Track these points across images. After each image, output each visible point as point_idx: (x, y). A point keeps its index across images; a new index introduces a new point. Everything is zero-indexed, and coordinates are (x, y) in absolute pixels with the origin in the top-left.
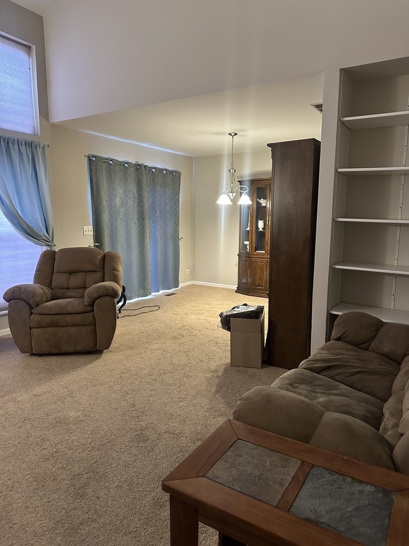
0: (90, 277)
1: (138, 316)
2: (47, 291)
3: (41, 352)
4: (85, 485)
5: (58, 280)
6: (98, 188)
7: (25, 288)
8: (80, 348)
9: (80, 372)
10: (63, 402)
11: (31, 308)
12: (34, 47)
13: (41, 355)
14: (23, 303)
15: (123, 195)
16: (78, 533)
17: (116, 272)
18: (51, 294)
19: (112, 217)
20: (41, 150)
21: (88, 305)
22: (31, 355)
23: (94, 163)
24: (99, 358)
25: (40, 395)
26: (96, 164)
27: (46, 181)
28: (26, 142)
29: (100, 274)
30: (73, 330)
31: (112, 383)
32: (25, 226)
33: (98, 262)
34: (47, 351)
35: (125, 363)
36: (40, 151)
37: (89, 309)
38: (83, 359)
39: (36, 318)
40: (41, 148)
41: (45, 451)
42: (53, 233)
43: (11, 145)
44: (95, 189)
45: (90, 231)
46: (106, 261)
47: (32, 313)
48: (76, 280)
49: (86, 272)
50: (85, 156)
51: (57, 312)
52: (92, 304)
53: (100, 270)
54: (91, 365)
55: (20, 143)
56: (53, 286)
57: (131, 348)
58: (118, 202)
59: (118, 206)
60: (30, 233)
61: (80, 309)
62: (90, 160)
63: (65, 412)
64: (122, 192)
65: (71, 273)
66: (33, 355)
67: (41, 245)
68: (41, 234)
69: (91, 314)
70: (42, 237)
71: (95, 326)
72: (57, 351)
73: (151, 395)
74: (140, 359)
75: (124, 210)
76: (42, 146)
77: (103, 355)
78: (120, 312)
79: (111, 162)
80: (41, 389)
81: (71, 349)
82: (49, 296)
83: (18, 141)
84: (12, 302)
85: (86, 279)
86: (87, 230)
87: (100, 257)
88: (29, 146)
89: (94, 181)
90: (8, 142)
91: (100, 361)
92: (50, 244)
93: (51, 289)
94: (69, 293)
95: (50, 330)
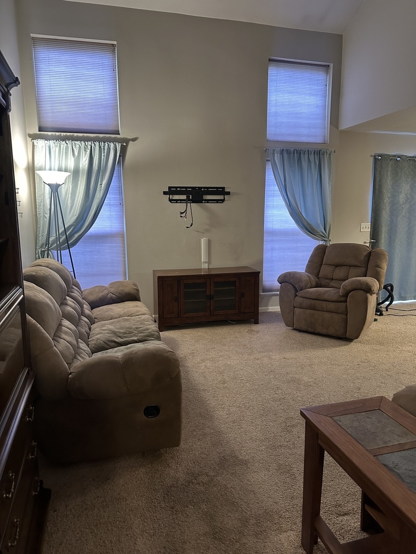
0: (353, 271)
1: (405, 317)
2: (313, 279)
3: (300, 329)
4: (293, 426)
5: (325, 271)
6: (380, 186)
7: (294, 275)
8: (331, 331)
9: (325, 351)
10: (302, 368)
11: (296, 291)
12: (331, 65)
13: (300, 331)
14: (291, 286)
15: (410, 190)
16: (276, 450)
17: (379, 269)
18: (316, 282)
19: (393, 214)
20: (328, 156)
21: (343, 296)
22: (293, 329)
23: (379, 161)
24: (347, 345)
25: (288, 359)
26: (382, 162)
27: (329, 183)
28: (314, 152)
29: (363, 269)
30: (327, 315)
31: (348, 367)
32: (306, 224)
33: (362, 258)
34: (304, 328)
35: (369, 354)
36: (326, 157)
37: (343, 299)
38: (333, 341)
39: (299, 300)
40: (328, 154)
41: (276, 395)
42: (330, 230)
43: (302, 155)
44: (377, 187)
45: (367, 228)
46: (371, 257)
47: (296, 296)
48: (340, 273)
49: (350, 267)
50: (371, 156)
51: (315, 298)
52: (346, 295)
53: (363, 266)
54: (337, 349)
55: (309, 153)
56: (320, 276)
57: (381, 344)
58: (402, 198)
59: (401, 203)
60: (310, 230)
61: (335, 298)
62: (376, 160)
63: (301, 376)
64: (408, 188)
65: (337, 266)
66: (295, 329)
67: (318, 240)
68: (318, 230)
69: (343, 305)
70: (318, 233)
71: (347, 315)
72: (312, 331)
73: (380, 386)
74: (385, 355)
75: (408, 206)
76: (328, 152)
77: (352, 344)
78: (387, 310)
79: (399, 159)
80: (291, 355)
81: (324, 331)
82: (314, 284)
83: (308, 151)
84: (283, 284)
85: (348, 272)
86: (364, 227)
87: (366, 253)
88: (317, 154)
89: (378, 179)
90: (300, 153)
91: (346, 347)
92: (325, 239)
93: (318, 278)
94: (332, 284)
95: (308, 311)
